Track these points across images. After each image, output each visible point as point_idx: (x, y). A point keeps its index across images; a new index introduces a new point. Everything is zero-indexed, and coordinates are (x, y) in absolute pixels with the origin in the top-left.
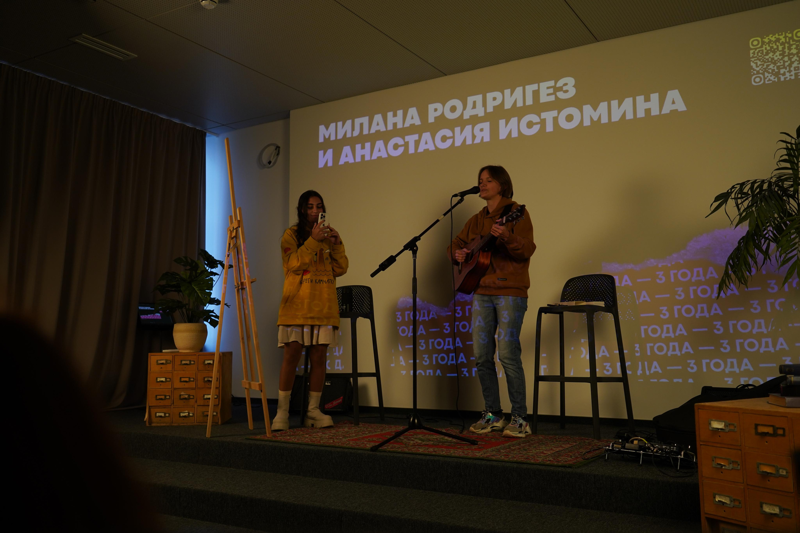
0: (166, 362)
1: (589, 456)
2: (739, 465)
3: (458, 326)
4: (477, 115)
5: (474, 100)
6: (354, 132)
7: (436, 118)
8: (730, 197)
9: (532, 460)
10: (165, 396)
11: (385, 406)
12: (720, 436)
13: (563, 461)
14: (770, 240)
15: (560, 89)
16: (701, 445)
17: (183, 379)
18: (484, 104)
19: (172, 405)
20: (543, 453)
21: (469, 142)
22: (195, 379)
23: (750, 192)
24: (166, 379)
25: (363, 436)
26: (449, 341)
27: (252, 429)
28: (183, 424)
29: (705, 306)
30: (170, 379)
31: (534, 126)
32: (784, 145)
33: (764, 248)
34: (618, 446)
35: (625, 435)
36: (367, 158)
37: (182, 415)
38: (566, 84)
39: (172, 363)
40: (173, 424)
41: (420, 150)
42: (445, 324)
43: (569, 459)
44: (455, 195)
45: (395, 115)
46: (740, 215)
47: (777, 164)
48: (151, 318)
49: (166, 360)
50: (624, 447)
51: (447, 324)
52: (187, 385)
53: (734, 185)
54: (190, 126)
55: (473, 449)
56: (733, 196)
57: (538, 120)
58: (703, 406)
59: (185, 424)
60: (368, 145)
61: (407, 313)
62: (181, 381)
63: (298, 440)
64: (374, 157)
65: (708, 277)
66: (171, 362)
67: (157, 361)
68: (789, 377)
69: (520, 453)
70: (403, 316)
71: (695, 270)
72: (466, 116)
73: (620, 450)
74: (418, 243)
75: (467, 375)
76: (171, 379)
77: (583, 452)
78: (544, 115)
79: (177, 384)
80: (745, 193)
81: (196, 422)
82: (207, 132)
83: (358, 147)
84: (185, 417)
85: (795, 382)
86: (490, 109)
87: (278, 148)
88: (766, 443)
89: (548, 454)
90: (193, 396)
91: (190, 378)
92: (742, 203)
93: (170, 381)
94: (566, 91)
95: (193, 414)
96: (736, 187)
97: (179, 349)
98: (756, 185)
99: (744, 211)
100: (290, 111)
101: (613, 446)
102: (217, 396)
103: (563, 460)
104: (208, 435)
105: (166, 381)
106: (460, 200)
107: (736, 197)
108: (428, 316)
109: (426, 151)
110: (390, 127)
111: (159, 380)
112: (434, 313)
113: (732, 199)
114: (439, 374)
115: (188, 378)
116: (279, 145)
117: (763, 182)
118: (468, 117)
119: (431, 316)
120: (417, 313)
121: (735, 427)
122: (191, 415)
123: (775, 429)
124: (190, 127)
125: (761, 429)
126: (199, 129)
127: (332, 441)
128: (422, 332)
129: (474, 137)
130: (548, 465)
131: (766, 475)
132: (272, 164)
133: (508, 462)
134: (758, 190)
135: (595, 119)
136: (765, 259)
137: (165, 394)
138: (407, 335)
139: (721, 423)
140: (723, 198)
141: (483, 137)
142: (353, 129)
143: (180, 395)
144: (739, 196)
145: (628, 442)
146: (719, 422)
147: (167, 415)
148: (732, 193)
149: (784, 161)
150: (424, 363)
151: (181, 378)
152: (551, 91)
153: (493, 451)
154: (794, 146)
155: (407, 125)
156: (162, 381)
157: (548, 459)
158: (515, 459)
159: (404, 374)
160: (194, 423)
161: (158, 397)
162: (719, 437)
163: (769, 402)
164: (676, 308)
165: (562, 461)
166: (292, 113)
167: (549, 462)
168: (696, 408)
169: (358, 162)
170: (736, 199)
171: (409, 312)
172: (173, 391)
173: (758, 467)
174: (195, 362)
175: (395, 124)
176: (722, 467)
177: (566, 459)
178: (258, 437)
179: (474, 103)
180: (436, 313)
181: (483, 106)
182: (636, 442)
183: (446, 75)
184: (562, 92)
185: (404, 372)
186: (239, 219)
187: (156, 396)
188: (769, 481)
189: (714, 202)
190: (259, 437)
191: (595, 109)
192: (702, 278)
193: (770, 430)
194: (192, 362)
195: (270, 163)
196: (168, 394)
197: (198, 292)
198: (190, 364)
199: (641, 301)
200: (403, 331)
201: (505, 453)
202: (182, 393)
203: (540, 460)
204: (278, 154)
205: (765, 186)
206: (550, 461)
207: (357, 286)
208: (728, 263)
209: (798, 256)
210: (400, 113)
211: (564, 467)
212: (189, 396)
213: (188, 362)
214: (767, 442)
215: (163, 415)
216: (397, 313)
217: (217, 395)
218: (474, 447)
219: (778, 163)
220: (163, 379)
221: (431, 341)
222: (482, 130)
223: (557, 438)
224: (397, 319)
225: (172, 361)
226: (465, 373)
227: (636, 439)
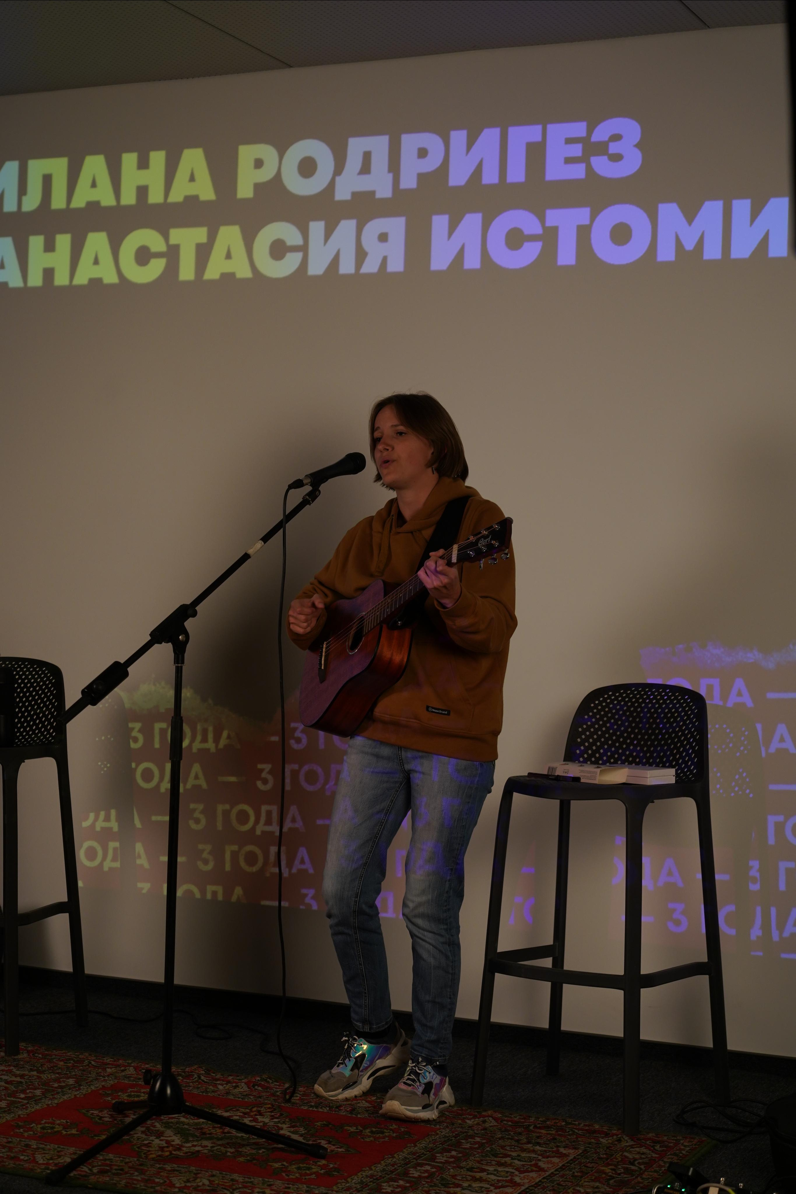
3: (295, 774)
4: (373, 193)
5: (367, 149)
6: (25, 199)
7: (257, 187)
11: (89, 970)
15: (601, 149)
18: (394, 166)
21: (347, 267)
26: (269, 813)
31: (527, 245)
36: (61, 279)
38: (616, 138)
41: (212, 273)
42: (260, 766)
44: (298, 484)
45: (143, 164)
51: (267, 767)
57: (539, 230)
60: (64, 241)
61: (159, 726)
64: (81, 278)
70: (147, 731)
72: (342, 194)
74: (189, 624)
78: (553, 217)
83: (36, 242)
86: (409, 182)
94: (617, 158)
106: (309, 494)
108: (217, 740)
109: (228, 278)
110: (129, 198)
112: (232, 735)
114: (238, 898)
118: (348, 197)
119: (223, 742)
120: (186, 729)
128: (197, 782)
129: (361, 255)
135: (689, 245)
138: (158, 786)
141: (385, 260)
142: (22, 190)
150: (200, 864)
152: (576, 150)
155: (177, 196)
159: (144, 891)
169: (35, 289)
171: (164, 725)
175: (142, 191)
179: (367, 156)
180: (237, 735)
181: (390, 171)
183: (292, 67)
184: (605, 158)
185: (145, 887)
191: (690, 216)
199: (772, 750)
200: (147, 775)
210: (158, 158)
216: (131, 725)
221: (220, 808)
222: (383, 238)
224: (131, 741)
226: (308, 900)
227: (715, 1186)
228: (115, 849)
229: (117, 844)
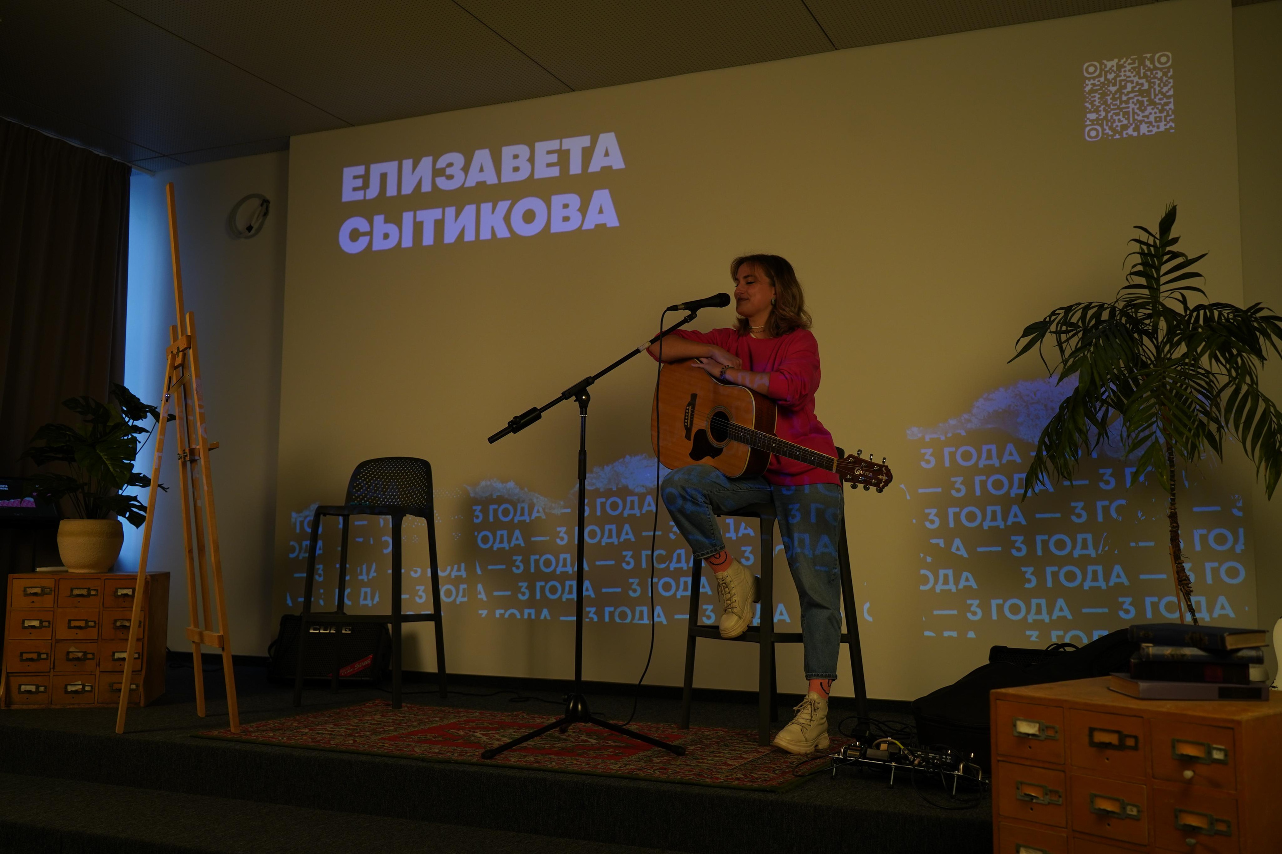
0: (42, 591)
1: (804, 769)
2: (1060, 797)
6: (402, 186)
8: (1049, 331)
9: (707, 778)
10: (39, 654)
11: (448, 670)
12: (1030, 747)
13: (761, 780)
14: (1109, 405)
16: (998, 761)
17: (73, 624)
19: (52, 670)
20: (726, 764)
22: (97, 622)
23: (1080, 324)
24: (41, 622)
25: (409, 730)
26: (565, 560)
27: (204, 716)
28: (71, 706)
29: (998, 509)
30: (49, 622)
32: (1136, 247)
33: (1100, 416)
34: (854, 753)
35: (865, 733)
37: (70, 688)
39: (53, 593)
40: (53, 707)
42: (559, 529)
43: (772, 775)
46: (1065, 362)
47: (1127, 280)
48: (15, 505)
49: (43, 588)
50: (864, 756)
51: (564, 529)
52: (81, 634)
53: (1055, 311)
54: (101, 154)
55: (606, 756)
56: (1053, 328)
58: (1005, 695)
59: (76, 706)
61: (492, 507)
62: (70, 627)
63: (288, 739)
65: (1004, 461)
66: (51, 591)
67: (25, 588)
68: (1145, 647)
69: (687, 765)
70: (485, 512)
71: (985, 448)
73: (857, 761)
75: (596, 619)
76: (51, 623)
77: (794, 762)
79: (63, 633)
80: (1072, 325)
81: (96, 702)
82: (133, 166)
84: (76, 692)
85: (1155, 656)
87: (265, 202)
88: (1107, 761)
89: (734, 767)
90: (93, 654)
91: (87, 621)
92: (1068, 340)
93: (49, 627)
95: (92, 688)
96: (1059, 314)
97: (69, 567)
98: (1090, 313)
99: (1071, 356)
100: (289, 137)
101: (845, 752)
102: (139, 655)
103: (760, 778)
104: (119, 728)
105: (41, 626)
107: (1059, 329)
108: (530, 514)
110: (473, 180)
111: (27, 624)
112: (541, 510)
113: (1051, 332)
114: (545, 617)
115: (84, 622)
116: (268, 196)
117: (1101, 307)
119: (535, 515)
121: (1056, 732)
122: (87, 688)
123: (1122, 737)
124: (101, 157)
125: (1100, 737)
126: (118, 160)
127: (351, 742)
130: (734, 788)
131: (1105, 815)
132: (253, 232)
133: (666, 782)
134: (1093, 322)
136: (1100, 435)
137: (37, 651)
138: (492, 546)
139: (1033, 724)
140: (1036, 331)
142: (400, 179)
143: (68, 653)
144: (1064, 328)
145: (871, 748)
146: (1030, 723)
147: (42, 689)
148: (1051, 322)
149: (1138, 273)
150: (520, 596)
151: (70, 621)
153: (640, 760)
154: (1152, 249)
156: (33, 627)
157: (734, 776)
158: (679, 777)
159: (483, 616)
160: (94, 703)
161: (25, 656)
162: (1028, 748)
163: (1111, 688)
164: (951, 511)
165: (759, 780)
166: (293, 140)
167: (737, 782)
168: (992, 698)
170: (1058, 333)
171: (496, 506)
172: (53, 644)
173: (1092, 802)
174: (99, 592)
176: (1032, 799)
177: (766, 775)
178: (215, 733)
180: (544, 509)
182: (884, 747)
183: (574, 91)
185: (484, 613)
186: (189, 334)
187: (22, 654)
188: (1109, 825)
189: (1022, 337)
190: (217, 733)
192: (996, 462)
193: (1113, 739)
194: (93, 593)
195: (250, 228)
196: (44, 651)
197: (107, 462)
198: (89, 595)
200: (485, 540)
201: (661, 765)
202: (72, 649)
203: (722, 778)
204: (266, 214)
205: (1105, 315)
206: (738, 779)
207: (405, 458)
208: (1042, 442)
209: (1156, 436)
211: (763, 790)
212: (85, 653)
213: (84, 592)
214: (1108, 759)
215: (33, 688)
216: (474, 508)
217: (138, 653)
218: (606, 753)
219: (1129, 277)
220: (36, 623)
221: (533, 558)
223: (749, 735)
224: (474, 518)
225: (53, 589)
226: (591, 615)
227: (885, 742)
228: (464, 589)
229: (465, 586)
